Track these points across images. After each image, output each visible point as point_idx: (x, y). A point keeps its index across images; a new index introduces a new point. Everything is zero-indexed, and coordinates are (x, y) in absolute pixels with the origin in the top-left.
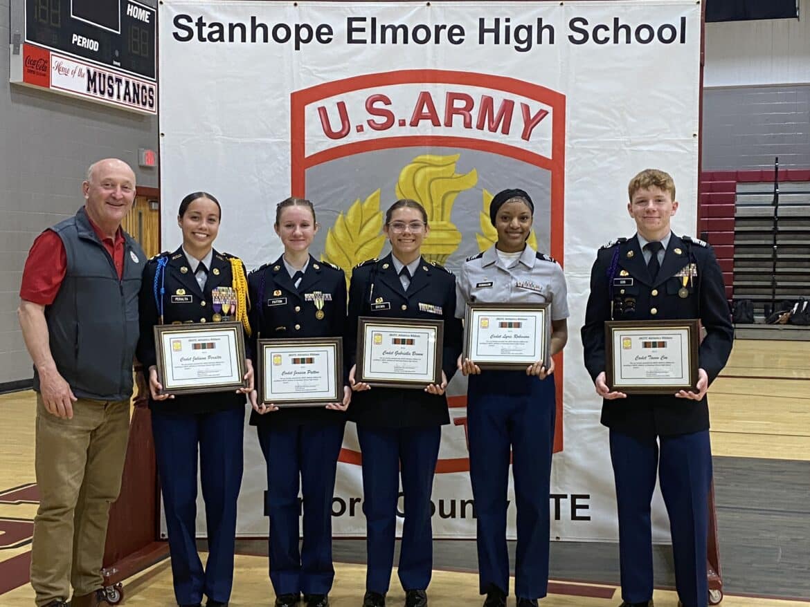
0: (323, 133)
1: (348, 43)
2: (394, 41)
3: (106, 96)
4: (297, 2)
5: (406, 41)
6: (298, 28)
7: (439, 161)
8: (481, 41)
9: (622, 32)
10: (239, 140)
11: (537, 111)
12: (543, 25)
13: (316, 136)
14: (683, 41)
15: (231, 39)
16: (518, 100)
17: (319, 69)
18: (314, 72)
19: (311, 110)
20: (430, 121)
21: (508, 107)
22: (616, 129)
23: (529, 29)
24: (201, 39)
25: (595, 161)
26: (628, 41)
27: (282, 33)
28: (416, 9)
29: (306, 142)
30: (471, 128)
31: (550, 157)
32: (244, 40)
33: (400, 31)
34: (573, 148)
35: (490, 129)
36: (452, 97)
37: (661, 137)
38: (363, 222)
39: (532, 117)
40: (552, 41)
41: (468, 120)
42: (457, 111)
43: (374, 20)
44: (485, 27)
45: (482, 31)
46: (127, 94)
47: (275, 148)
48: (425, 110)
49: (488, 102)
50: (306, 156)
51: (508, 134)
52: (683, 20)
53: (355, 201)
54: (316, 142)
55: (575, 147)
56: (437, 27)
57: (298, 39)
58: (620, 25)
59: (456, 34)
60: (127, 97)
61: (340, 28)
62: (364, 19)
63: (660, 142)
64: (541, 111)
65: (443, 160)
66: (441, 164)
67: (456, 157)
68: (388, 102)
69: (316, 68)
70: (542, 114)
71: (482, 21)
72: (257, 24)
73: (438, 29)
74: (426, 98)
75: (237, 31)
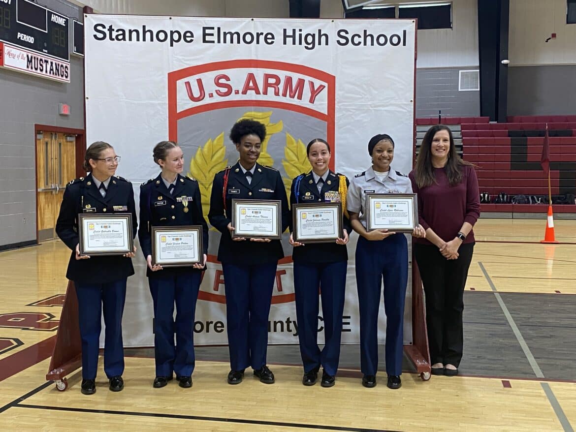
0: (189, 98)
1: (204, 42)
2: (232, 42)
3: (39, 71)
4: (172, 17)
5: (239, 42)
6: (172, 33)
7: (260, 116)
8: (285, 43)
9: (369, 39)
10: (136, 102)
11: (318, 86)
12: (322, 34)
13: (184, 100)
14: (404, 44)
15: (130, 39)
16: (307, 79)
17: (185, 58)
18: (183, 60)
19: (181, 84)
20: (254, 91)
21: (301, 82)
22: (366, 97)
23: (313, 36)
24: (111, 39)
25: (353, 116)
26: (372, 44)
27: (162, 36)
28: (245, 23)
29: (177, 104)
30: (279, 95)
31: (327, 114)
32: (138, 39)
33: (235, 36)
34: (340, 108)
35: (290, 96)
36: (267, 76)
37: (393, 102)
38: (214, 153)
39: (316, 88)
40: (327, 44)
41: (277, 90)
42: (271, 85)
43: (219, 29)
44: (287, 34)
45: (285, 36)
46: (52, 70)
47: (159, 107)
48: (251, 84)
49: (289, 80)
50: (178, 112)
51: (301, 99)
52: (405, 32)
53: (208, 140)
54: (184, 103)
55: (342, 107)
56: (257, 34)
57: (172, 40)
58: (367, 34)
59: (269, 38)
60: (52, 72)
61: (198, 34)
62: (213, 28)
63: (391, 105)
64: (321, 86)
65: (262, 115)
66: (261, 117)
67: (270, 113)
68: (228, 79)
69: (183, 57)
70: (321, 87)
71: (285, 30)
72: (146, 30)
73: (258, 35)
74: (251, 77)
75: (134, 34)
